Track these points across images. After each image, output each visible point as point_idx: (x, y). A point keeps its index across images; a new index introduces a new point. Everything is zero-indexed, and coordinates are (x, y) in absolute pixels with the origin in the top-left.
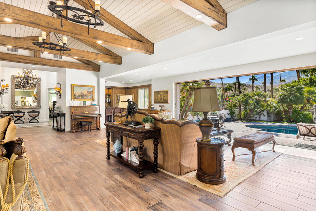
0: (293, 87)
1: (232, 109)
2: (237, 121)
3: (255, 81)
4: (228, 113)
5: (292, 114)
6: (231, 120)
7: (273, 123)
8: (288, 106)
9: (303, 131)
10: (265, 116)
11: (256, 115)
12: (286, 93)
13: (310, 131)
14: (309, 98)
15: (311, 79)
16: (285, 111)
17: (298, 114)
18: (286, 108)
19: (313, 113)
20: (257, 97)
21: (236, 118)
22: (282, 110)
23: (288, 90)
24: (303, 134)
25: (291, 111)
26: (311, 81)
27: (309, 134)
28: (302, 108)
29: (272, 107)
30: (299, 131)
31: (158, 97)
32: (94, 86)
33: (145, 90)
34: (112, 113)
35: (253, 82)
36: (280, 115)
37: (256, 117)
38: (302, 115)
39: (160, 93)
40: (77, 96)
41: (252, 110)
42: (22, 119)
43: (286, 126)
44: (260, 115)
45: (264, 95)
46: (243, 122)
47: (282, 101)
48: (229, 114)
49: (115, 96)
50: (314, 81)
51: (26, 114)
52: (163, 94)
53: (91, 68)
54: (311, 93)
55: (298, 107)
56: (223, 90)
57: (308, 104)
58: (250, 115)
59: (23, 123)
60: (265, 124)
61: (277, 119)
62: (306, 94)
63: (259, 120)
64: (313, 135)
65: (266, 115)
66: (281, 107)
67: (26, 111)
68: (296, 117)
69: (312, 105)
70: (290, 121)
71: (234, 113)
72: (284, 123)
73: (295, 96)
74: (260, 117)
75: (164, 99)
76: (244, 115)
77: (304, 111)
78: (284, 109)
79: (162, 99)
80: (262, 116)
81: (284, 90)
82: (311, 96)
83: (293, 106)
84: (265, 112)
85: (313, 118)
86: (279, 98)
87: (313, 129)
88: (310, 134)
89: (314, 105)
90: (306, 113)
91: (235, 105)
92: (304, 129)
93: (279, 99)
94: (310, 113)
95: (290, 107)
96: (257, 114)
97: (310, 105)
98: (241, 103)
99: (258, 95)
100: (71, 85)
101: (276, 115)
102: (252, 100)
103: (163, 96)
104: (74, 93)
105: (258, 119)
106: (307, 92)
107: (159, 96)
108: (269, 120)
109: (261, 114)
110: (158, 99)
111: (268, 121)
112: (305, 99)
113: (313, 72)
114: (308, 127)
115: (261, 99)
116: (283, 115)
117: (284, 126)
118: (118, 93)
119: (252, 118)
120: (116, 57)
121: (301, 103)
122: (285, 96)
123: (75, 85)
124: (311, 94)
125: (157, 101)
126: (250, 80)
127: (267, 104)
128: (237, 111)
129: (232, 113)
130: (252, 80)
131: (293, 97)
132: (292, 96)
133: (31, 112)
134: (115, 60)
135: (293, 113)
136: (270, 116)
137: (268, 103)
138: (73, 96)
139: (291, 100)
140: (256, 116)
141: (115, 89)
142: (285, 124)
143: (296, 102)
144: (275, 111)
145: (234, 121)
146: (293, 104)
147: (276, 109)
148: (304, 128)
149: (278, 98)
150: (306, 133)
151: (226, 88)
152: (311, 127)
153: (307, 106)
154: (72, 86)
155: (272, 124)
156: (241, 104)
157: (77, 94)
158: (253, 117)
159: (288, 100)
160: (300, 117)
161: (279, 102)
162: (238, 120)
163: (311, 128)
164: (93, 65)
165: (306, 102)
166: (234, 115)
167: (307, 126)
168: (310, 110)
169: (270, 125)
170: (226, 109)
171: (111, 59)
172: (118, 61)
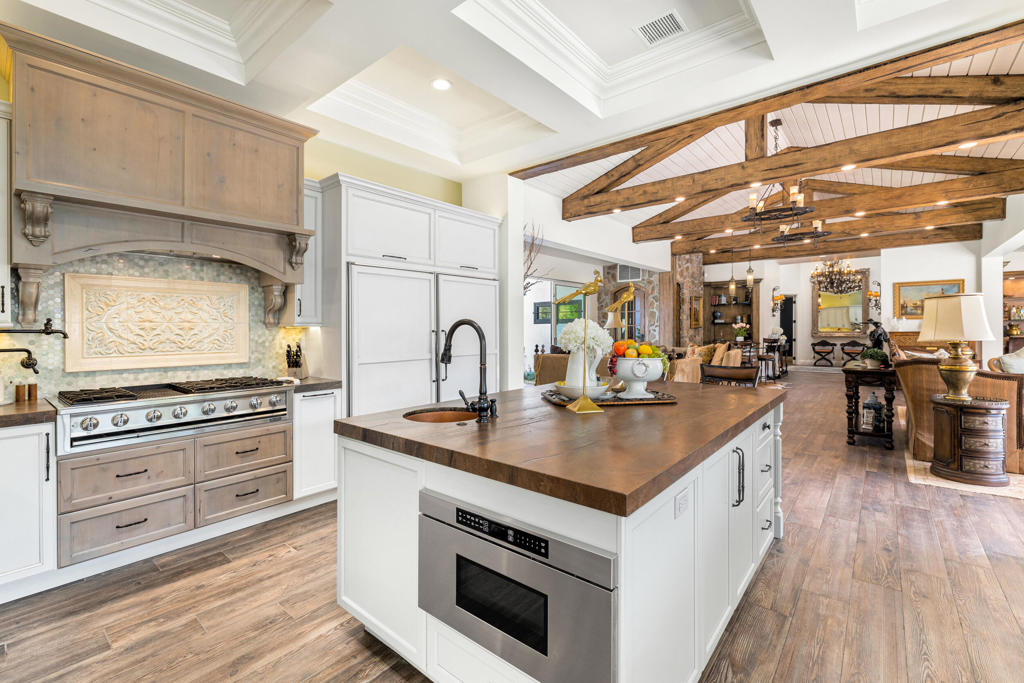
32: (963, 281)
40: (909, 309)
42: (830, 357)
51: (838, 348)
59: (832, 365)
67: (838, 343)
100: (894, 285)
104: (902, 302)
120: (981, 206)
123: (903, 283)
133: (848, 344)
134: (979, 213)
138: (897, 309)
154: (898, 287)
157: (910, 305)
171: (962, 215)
172: (991, 212)
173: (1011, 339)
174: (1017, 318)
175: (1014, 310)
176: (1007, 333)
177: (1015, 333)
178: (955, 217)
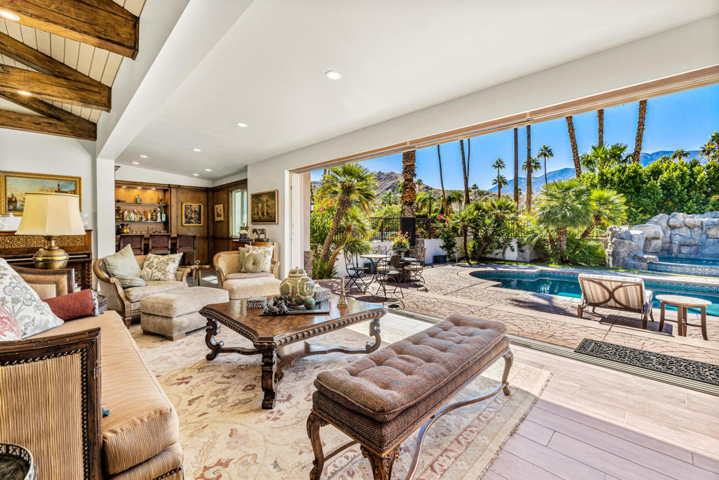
0: (568, 189)
1: (449, 237)
2: (459, 262)
3: (503, 185)
4: (442, 245)
5: (565, 247)
6: (448, 259)
7: (529, 265)
8: (558, 230)
9: (594, 294)
10: (513, 250)
11: (497, 249)
12: (554, 203)
13: (612, 294)
14: (599, 212)
15: (602, 174)
16: (552, 241)
17: (578, 246)
18: (555, 235)
19: (606, 243)
20: (499, 211)
21: (457, 255)
22: (547, 238)
23: (558, 195)
24: (593, 302)
25: (563, 238)
26: (602, 179)
27: (609, 303)
28: (586, 234)
29: (528, 233)
30: (585, 295)
31: (258, 207)
32: (80, 179)
33: (243, 193)
34: (140, 249)
35: (500, 187)
36: (542, 248)
37: (496, 253)
38: (586, 249)
39: (261, 198)
41: (488, 239)
43: (554, 272)
44: (505, 250)
45: (512, 207)
46: (470, 264)
47: (548, 218)
48: (443, 248)
49: (177, 208)
50: (607, 178)
52: (267, 200)
53: (66, 129)
54: (602, 201)
55: (577, 231)
56: (444, 200)
57: (596, 225)
58: (484, 250)
60: (513, 269)
61: (536, 258)
62: (594, 205)
63: (501, 260)
64: (618, 305)
65: (516, 248)
66: (545, 232)
68: (574, 252)
69: (603, 227)
70: (563, 262)
71: (454, 245)
72: (550, 265)
73: (572, 210)
74: (504, 253)
75: (268, 213)
76: (472, 250)
77: (588, 240)
78: (550, 236)
79: (265, 214)
80: (508, 250)
81: (552, 195)
82: (601, 209)
83: (568, 229)
84: (514, 243)
85: (607, 254)
86: (541, 213)
87: (621, 290)
88: (612, 302)
89: (608, 228)
90: (592, 243)
91: (455, 229)
92: (595, 289)
93: (540, 215)
94: (601, 243)
95: (561, 232)
96: (499, 247)
97: (601, 228)
98: (466, 223)
99: (500, 208)
101: (534, 249)
102: (489, 218)
103: (267, 206)
104: (9, 195)
105: (499, 256)
106: (597, 201)
107: (260, 205)
108: (521, 259)
109: (506, 247)
110: (258, 214)
111: (521, 262)
112: (592, 215)
113: (605, 162)
114: (607, 284)
115: (507, 216)
116: (549, 248)
117: (549, 272)
118: (187, 202)
119: (489, 256)
120: (86, 87)
121: (584, 223)
122: (552, 207)
123: (10, 172)
124: (603, 204)
125: (256, 217)
126: (495, 183)
127: (518, 225)
128: (459, 241)
129: (449, 245)
130: (498, 184)
131: (569, 211)
132: (567, 208)
135: (567, 245)
136: (522, 251)
137: (520, 224)
139: (564, 216)
140: (496, 251)
141: (177, 191)
142: (554, 268)
143: (573, 222)
144: (532, 240)
145: (453, 261)
146: (567, 226)
147: (535, 236)
148: (597, 286)
149: (538, 214)
150: (602, 300)
151: (449, 197)
152: (614, 285)
153: (595, 230)
154: (4, 176)
155: (528, 269)
156: (467, 226)
158: (491, 253)
159: (559, 216)
160: (581, 252)
161: (540, 222)
162: (460, 260)
163: (614, 287)
164: (73, 120)
165: (593, 221)
166: (454, 250)
167: (604, 283)
168: (600, 238)
169: (522, 272)
170: (437, 237)
171: (66, 90)
172: (97, 97)
173: (122, 236)
174: (128, 220)
175: (126, 213)
176: (118, 232)
177: (125, 231)
178: (55, 89)
